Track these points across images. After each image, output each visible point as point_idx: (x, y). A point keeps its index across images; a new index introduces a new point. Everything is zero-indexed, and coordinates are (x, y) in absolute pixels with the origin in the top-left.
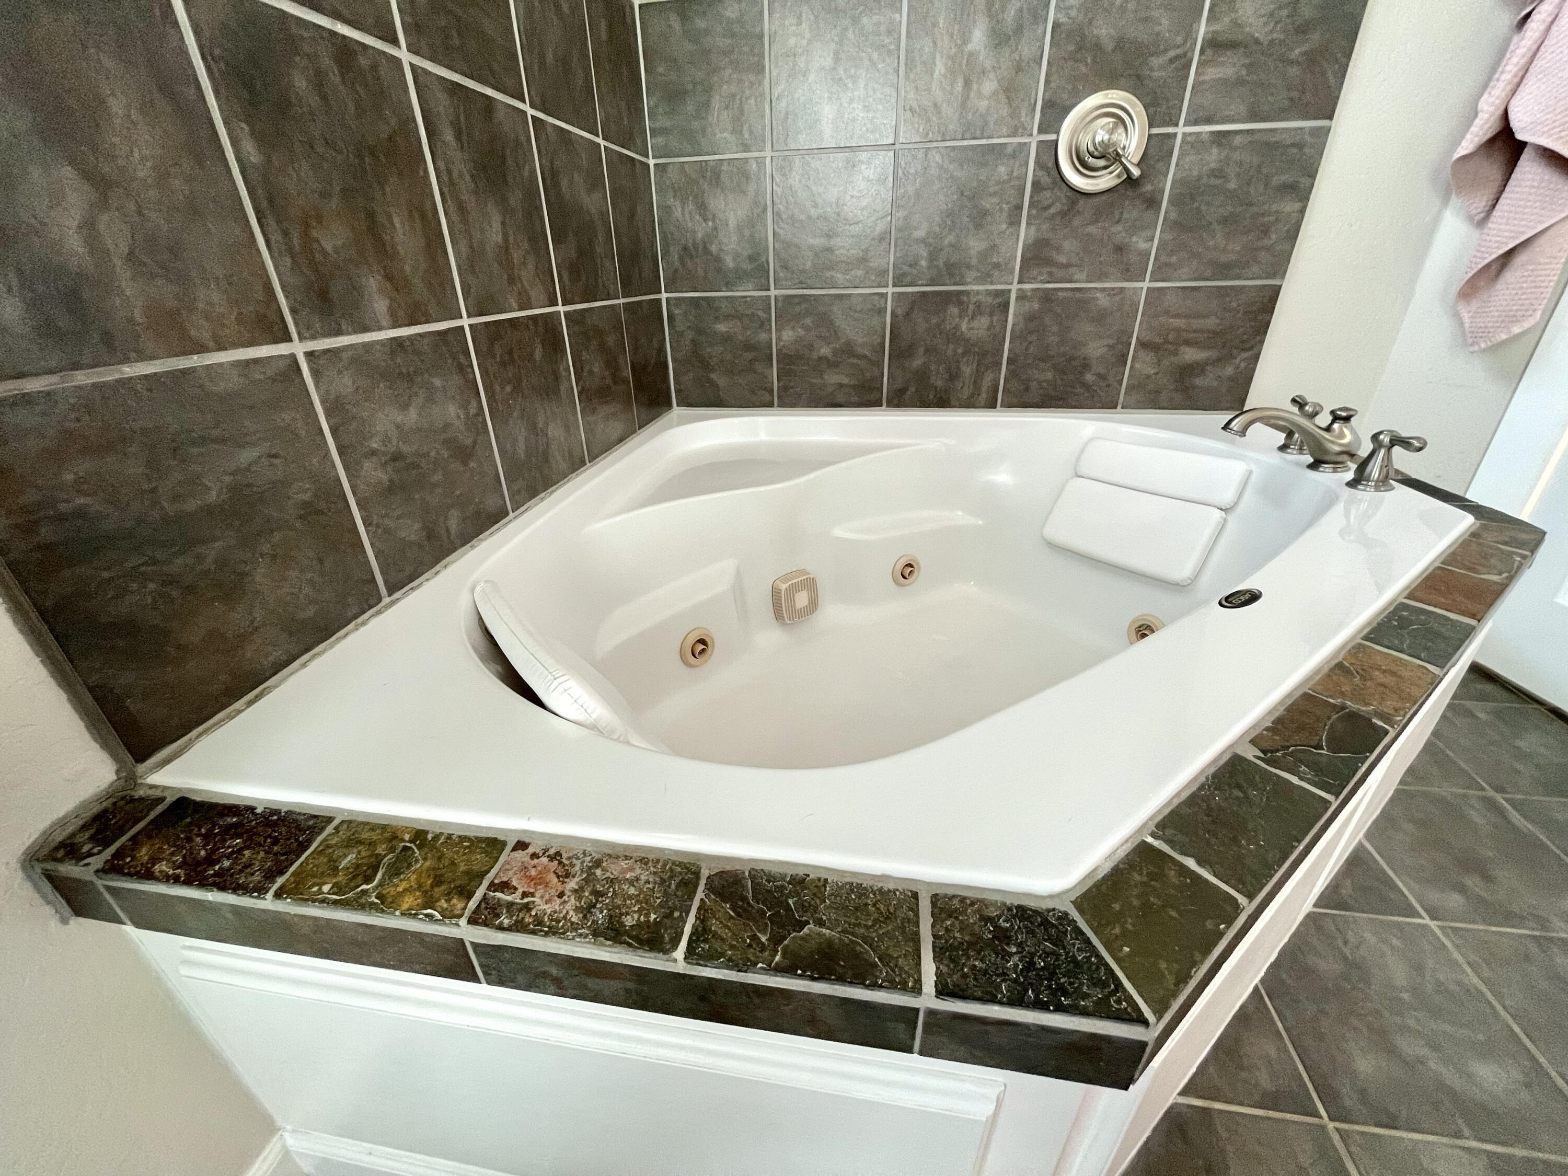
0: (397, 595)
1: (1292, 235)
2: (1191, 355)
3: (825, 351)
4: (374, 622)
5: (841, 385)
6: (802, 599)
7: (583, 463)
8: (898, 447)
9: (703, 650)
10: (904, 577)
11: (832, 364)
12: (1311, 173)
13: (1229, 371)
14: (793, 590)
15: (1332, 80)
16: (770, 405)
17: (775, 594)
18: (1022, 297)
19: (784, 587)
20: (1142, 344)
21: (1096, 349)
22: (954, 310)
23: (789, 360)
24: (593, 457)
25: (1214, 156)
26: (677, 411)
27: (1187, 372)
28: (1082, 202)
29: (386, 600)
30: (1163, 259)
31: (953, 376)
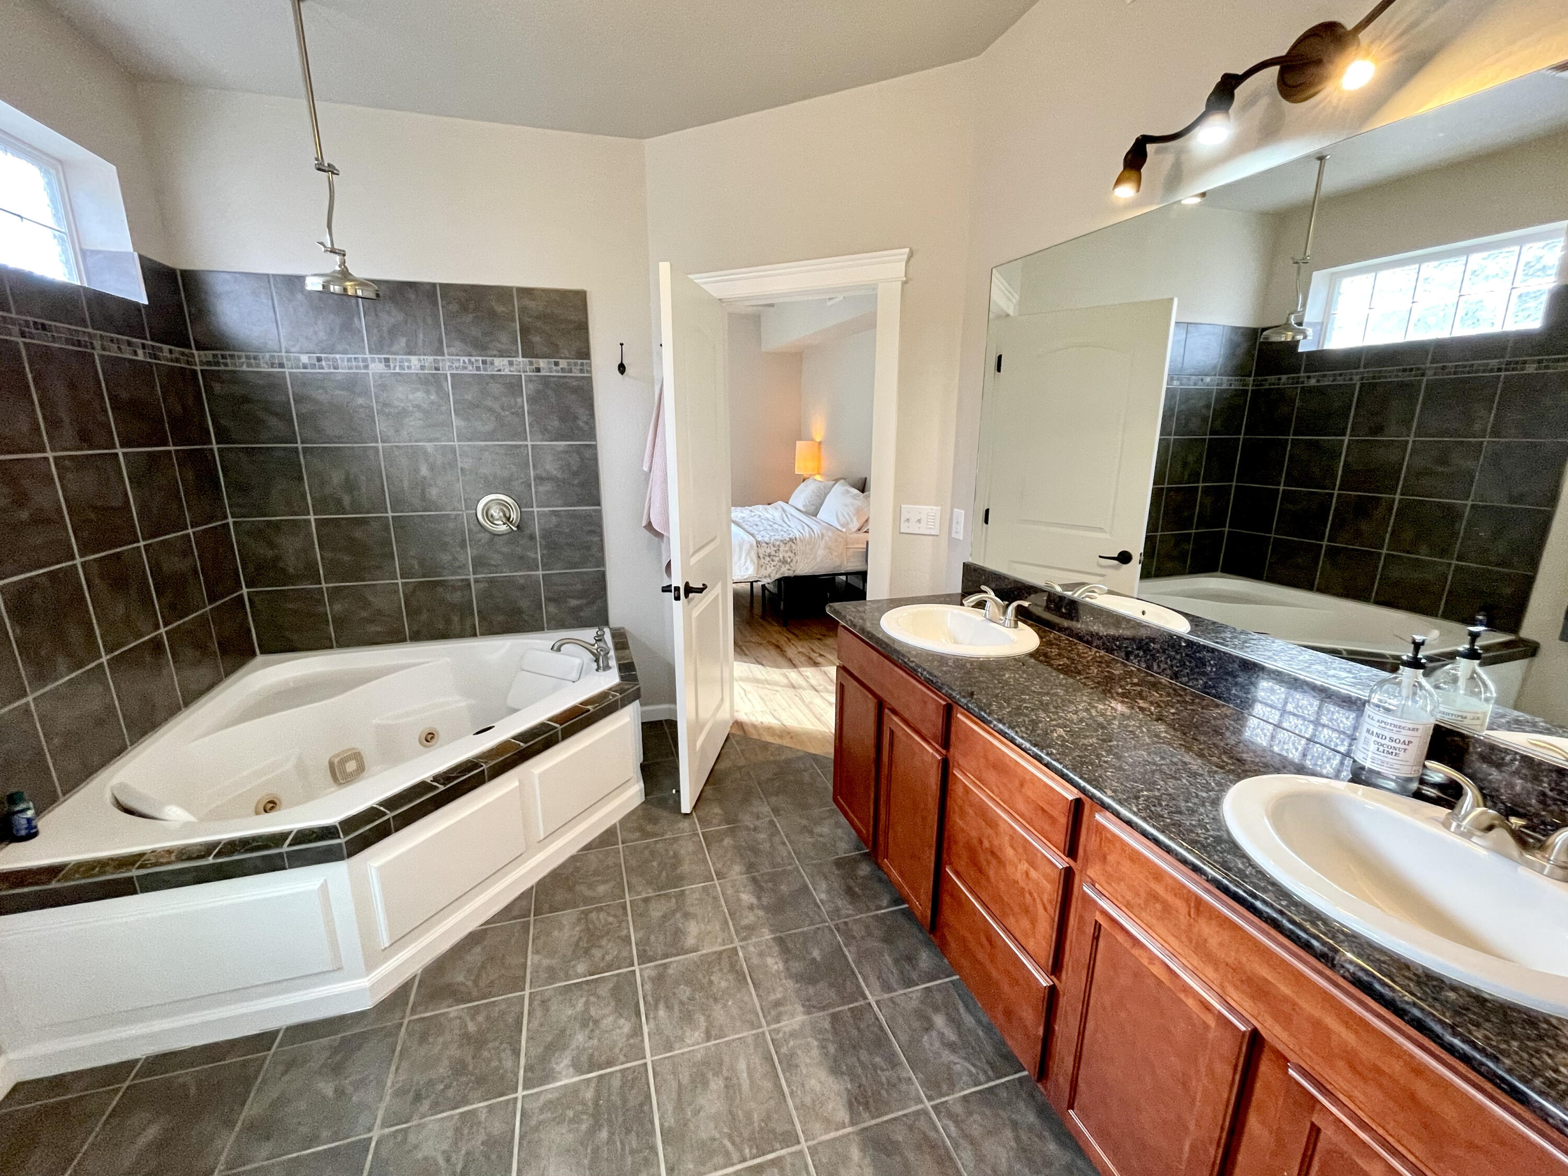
0: (67, 796)
1: (602, 549)
2: (574, 603)
3: (364, 614)
4: (57, 810)
5: (378, 633)
6: (351, 766)
7: (180, 709)
8: (423, 663)
9: (273, 807)
10: (427, 741)
11: (371, 621)
12: (600, 526)
13: (595, 608)
14: (343, 762)
15: (594, 492)
16: (331, 647)
17: (331, 765)
18: (476, 581)
19: (336, 760)
20: (548, 599)
21: (524, 604)
22: (440, 589)
23: (340, 622)
24: (187, 705)
25: (554, 520)
26: (260, 658)
27: (575, 610)
28: (496, 538)
29: (62, 799)
30: (545, 561)
31: (448, 622)
